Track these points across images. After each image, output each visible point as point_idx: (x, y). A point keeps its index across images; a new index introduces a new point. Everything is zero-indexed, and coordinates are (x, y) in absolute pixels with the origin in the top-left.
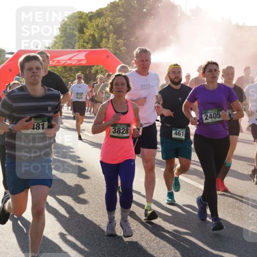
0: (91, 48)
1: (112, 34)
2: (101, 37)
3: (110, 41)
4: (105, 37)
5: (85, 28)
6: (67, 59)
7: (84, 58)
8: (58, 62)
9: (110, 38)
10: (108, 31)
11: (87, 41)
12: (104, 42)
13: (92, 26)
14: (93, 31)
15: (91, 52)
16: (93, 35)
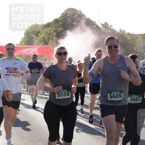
0: (43, 45)
1: (55, 37)
2: (49, 39)
3: (54, 41)
4: (51, 39)
5: (39, 34)
6: (26, 51)
7: (36, 51)
8: (21, 53)
9: (54, 40)
10: (53, 35)
11: (40, 41)
12: (50, 42)
13: (44, 32)
14: (44, 35)
15: (41, 47)
16: (44, 38)
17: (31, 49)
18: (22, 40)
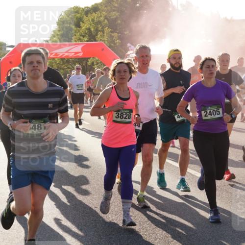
0: (87, 41)
1: (107, 27)
2: (97, 30)
3: (105, 34)
4: (100, 31)
5: (81, 23)
7: (80, 51)
9: (106, 32)
10: (103, 25)
11: (83, 34)
12: (99, 35)
13: (88, 20)
14: (89, 26)
15: (87, 44)
16: (89, 29)
17: (73, 48)
18: (53, 33)
